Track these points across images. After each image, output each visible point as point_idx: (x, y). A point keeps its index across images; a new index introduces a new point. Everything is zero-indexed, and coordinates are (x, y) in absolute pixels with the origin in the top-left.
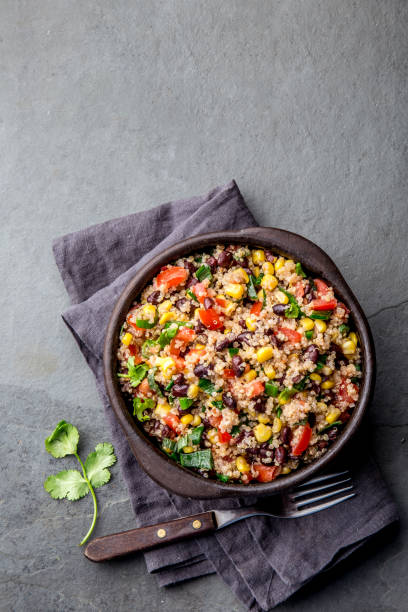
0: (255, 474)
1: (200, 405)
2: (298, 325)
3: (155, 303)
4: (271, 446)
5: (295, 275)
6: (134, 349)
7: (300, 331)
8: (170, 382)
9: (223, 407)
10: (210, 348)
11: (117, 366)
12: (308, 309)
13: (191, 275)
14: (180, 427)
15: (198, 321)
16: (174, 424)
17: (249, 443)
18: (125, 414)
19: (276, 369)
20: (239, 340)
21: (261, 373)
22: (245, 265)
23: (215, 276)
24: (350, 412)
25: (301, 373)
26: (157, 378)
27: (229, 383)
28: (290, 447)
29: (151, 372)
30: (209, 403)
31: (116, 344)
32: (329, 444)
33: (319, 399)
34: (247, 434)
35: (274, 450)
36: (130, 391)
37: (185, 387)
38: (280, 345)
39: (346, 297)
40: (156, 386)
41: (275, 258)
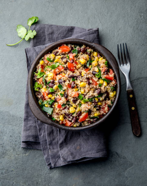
0: (64, 122)
1: (56, 93)
2: (98, 81)
3: (56, 55)
4: (73, 115)
5: (104, 64)
6: (43, 67)
7: (98, 82)
8: (49, 81)
9: (63, 96)
10: (67, 76)
11: (35, 70)
12: (104, 77)
13: (71, 51)
14: (47, 97)
15: (67, 66)
16: (45, 96)
17: (66, 111)
18: (31, 85)
19: (85, 91)
20: (77, 77)
21: (79, 90)
22: (90, 55)
23: (79, 54)
24: (103, 115)
25: (92, 96)
26: (46, 78)
27: (68, 89)
28: (79, 118)
29: (45, 76)
30: (59, 94)
31: (38, 63)
32: (92, 123)
33: (95, 107)
34: (67, 108)
35: (73, 117)
36: (36, 79)
37: (53, 85)
38: (89, 84)
39: (117, 78)
40: (44, 81)
41: (100, 57)
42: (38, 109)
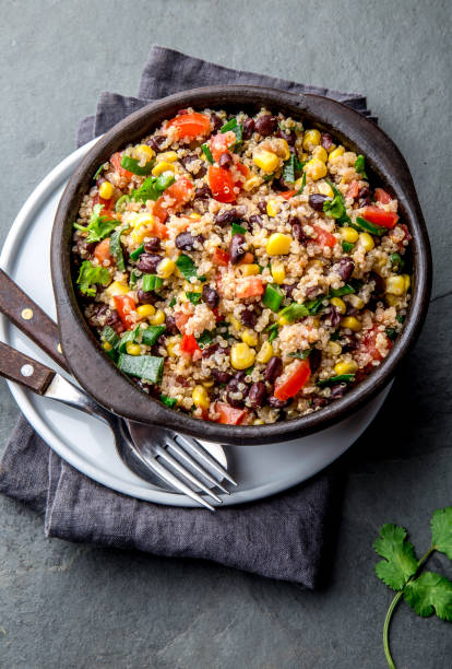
0: (214, 415)
1: (169, 296)
2: (336, 230)
3: (156, 149)
4: (248, 379)
5: (353, 170)
6: (109, 204)
7: (337, 236)
8: (138, 247)
9: (199, 302)
10: (209, 218)
12: (357, 214)
14: (132, 316)
15: (205, 184)
16: (126, 307)
17: (219, 361)
18: (64, 273)
19: (287, 273)
20: (250, 222)
21: (266, 270)
22: (292, 141)
23: (247, 142)
24: (369, 370)
25: (319, 286)
26: (124, 240)
27: (218, 273)
28: (274, 387)
29: (119, 229)
30: (182, 297)
32: (327, 403)
33: (334, 337)
34: (220, 350)
35: (250, 385)
36: (83, 252)
37: (156, 258)
38: (304, 240)
39: (412, 217)
40: (118, 249)
41: (333, 146)
42: (99, 362)
